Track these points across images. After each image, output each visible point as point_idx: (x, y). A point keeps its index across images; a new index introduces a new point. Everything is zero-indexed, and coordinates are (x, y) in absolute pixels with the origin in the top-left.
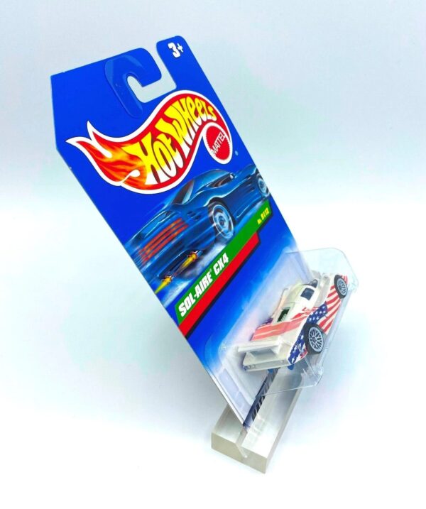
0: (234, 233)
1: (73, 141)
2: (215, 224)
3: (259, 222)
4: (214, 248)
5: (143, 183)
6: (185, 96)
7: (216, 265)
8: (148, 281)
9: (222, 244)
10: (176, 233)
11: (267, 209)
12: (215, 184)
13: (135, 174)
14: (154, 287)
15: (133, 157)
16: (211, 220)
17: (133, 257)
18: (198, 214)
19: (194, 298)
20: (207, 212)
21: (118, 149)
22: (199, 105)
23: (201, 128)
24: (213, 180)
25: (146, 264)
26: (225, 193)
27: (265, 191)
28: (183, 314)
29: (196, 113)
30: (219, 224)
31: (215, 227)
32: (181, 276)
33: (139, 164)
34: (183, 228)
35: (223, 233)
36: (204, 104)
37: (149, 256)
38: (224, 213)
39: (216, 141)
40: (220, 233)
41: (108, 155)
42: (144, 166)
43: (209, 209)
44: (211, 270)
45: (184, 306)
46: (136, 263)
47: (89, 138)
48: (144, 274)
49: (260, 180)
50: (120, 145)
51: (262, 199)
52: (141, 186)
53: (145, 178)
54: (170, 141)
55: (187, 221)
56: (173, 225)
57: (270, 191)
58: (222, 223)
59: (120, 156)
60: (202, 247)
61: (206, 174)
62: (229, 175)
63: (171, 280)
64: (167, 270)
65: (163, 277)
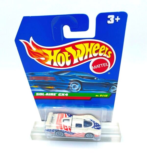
0: (78, 92)
1: (22, 41)
2: (70, 86)
3: (96, 96)
4: (63, 90)
5: (44, 63)
6: (96, 43)
7: (61, 94)
8: (29, 83)
9: (69, 91)
10: (49, 80)
11: (107, 95)
12: (83, 77)
13: (43, 59)
14: (30, 85)
15: (45, 54)
16: (69, 84)
17: (27, 76)
18: (64, 80)
19: (44, 94)
20: (70, 81)
21: (40, 49)
22: (103, 48)
23: (94, 57)
24: (82, 75)
25: (31, 80)
26: (85, 81)
27: (113, 91)
28: (37, 95)
29: (97, 51)
30: (72, 86)
31: (69, 86)
32: (43, 89)
33: (47, 57)
34: (53, 80)
35: (72, 89)
36: (107, 49)
37: (33, 79)
38: (78, 85)
39: (99, 65)
40: (70, 89)
41: (34, 49)
42: (49, 58)
43: (71, 81)
44: (57, 93)
45: (39, 94)
46: (27, 78)
47: (29, 42)
48: (29, 81)
49: (115, 87)
50: (41, 48)
51: (108, 92)
52: (43, 63)
53: (47, 61)
54: (69, 55)
55: (57, 79)
56: (49, 77)
57: (117, 92)
58: (74, 87)
59: (40, 51)
60: (58, 87)
61: (80, 72)
62: (95, 78)
63: (38, 87)
64: (38, 85)
65: (35, 85)
